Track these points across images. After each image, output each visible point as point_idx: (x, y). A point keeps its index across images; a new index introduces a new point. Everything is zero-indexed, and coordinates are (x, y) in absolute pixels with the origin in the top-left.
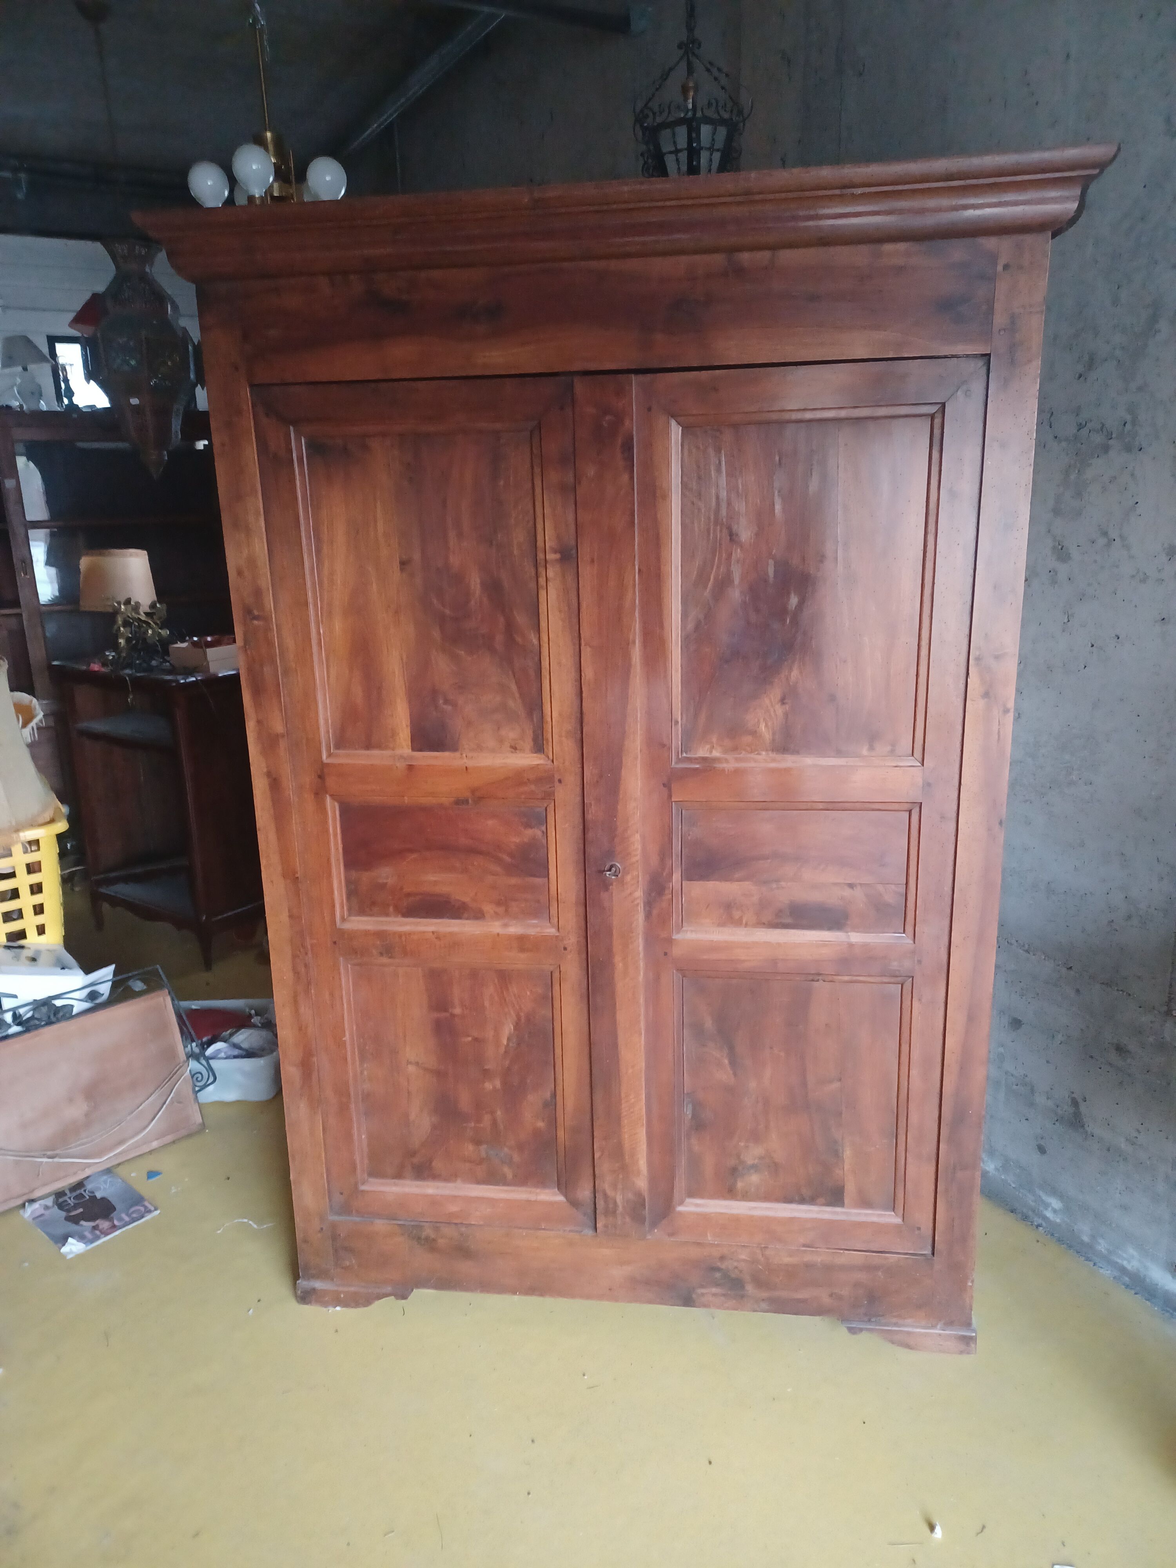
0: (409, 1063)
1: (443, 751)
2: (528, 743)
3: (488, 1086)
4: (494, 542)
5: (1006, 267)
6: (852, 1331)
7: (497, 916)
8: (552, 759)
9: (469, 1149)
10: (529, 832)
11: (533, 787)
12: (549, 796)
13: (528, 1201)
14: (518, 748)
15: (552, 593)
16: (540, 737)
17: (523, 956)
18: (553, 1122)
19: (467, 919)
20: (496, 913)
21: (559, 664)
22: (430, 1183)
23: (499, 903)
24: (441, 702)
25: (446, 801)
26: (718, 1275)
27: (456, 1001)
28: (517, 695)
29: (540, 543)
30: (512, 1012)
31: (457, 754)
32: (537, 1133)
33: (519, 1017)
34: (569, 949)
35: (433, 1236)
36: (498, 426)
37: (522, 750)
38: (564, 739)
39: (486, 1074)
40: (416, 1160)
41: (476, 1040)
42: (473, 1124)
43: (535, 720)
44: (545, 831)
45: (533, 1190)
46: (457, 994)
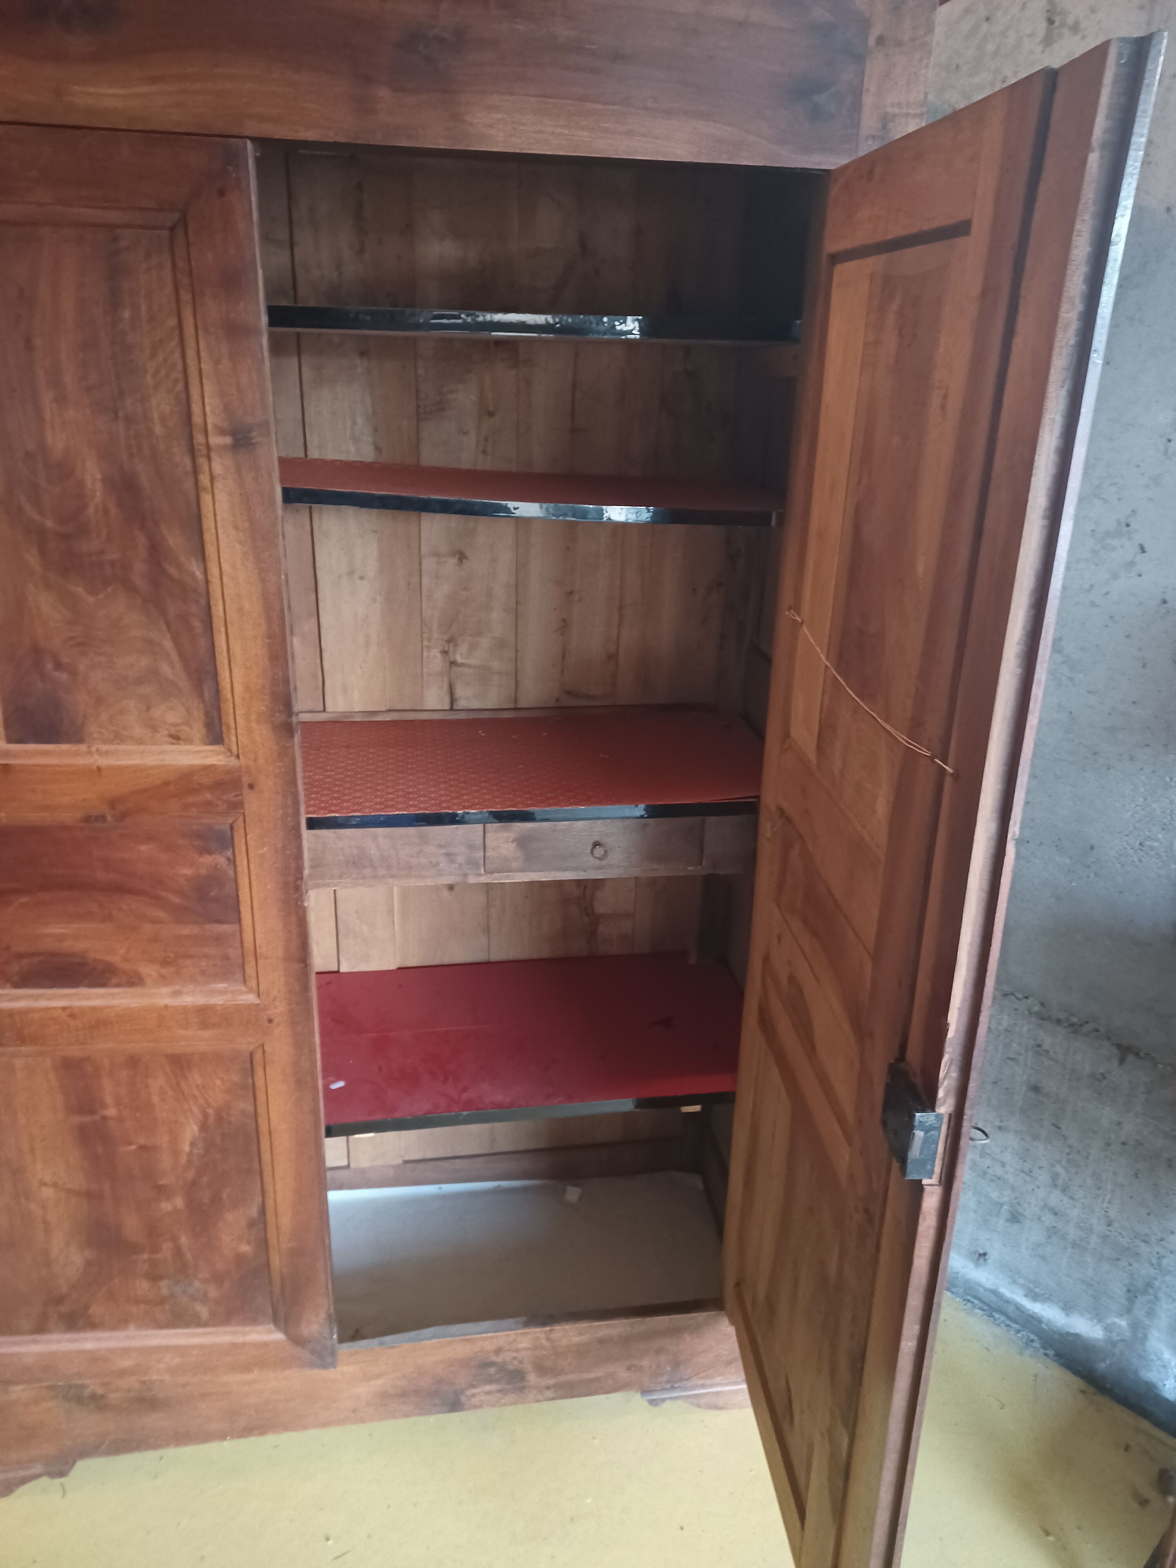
0: (43, 1184)
1: (57, 742)
2: (198, 730)
3: (166, 1206)
4: (121, 414)
5: (880, 40)
6: (653, 1403)
7: (163, 980)
8: (237, 753)
9: (143, 1286)
10: (207, 859)
11: (208, 796)
12: (237, 806)
13: (235, 1346)
14: (182, 736)
15: (222, 497)
16: (216, 722)
17: (207, 1034)
18: (263, 1244)
19: (118, 985)
20: (162, 976)
21: (240, 610)
22: (89, 1335)
23: (165, 963)
24: (49, 666)
25: (67, 817)
26: (492, 1370)
27: (109, 1100)
28: (175, 657)
29: (197, 419)
30: (196, 1110)
31: (83, 747)
32: (240, 1259)
33: (205, 1115)
34: (276, 1021)
35: (100, 1391)
36: (113, 216)
37: (189, 741)
38: (253, 724)
39: (162, 1191)
40: (64, 1309)
41: (142, 1148)
42: (146, 1256)
43: (206, 694)
44: (232, 858)
45: (240, 1329)
46: (108, 1089)
